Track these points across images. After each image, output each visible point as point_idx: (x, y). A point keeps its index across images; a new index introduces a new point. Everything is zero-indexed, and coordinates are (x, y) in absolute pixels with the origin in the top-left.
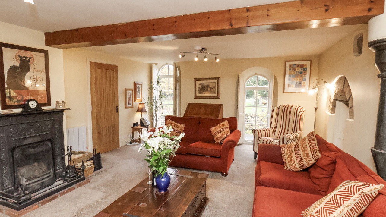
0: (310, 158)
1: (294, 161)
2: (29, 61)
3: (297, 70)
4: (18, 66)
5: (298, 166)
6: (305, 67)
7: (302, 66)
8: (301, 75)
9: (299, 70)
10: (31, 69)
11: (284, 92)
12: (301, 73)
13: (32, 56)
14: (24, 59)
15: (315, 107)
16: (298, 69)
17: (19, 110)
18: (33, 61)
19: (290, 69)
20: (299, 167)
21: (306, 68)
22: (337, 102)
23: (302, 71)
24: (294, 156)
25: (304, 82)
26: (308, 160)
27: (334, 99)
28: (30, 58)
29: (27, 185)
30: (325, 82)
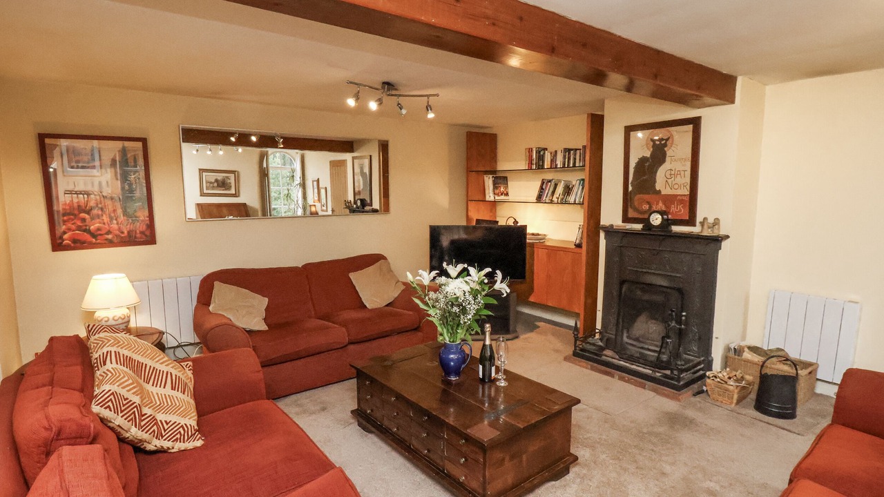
2: (665, 145)
4: (649, 156)
10: (668, 159)
13: (672, 135)
14: (658, 143)
17: (638, 227)
18: (672, 144)
28: (667, 140)
29: (627, 343)
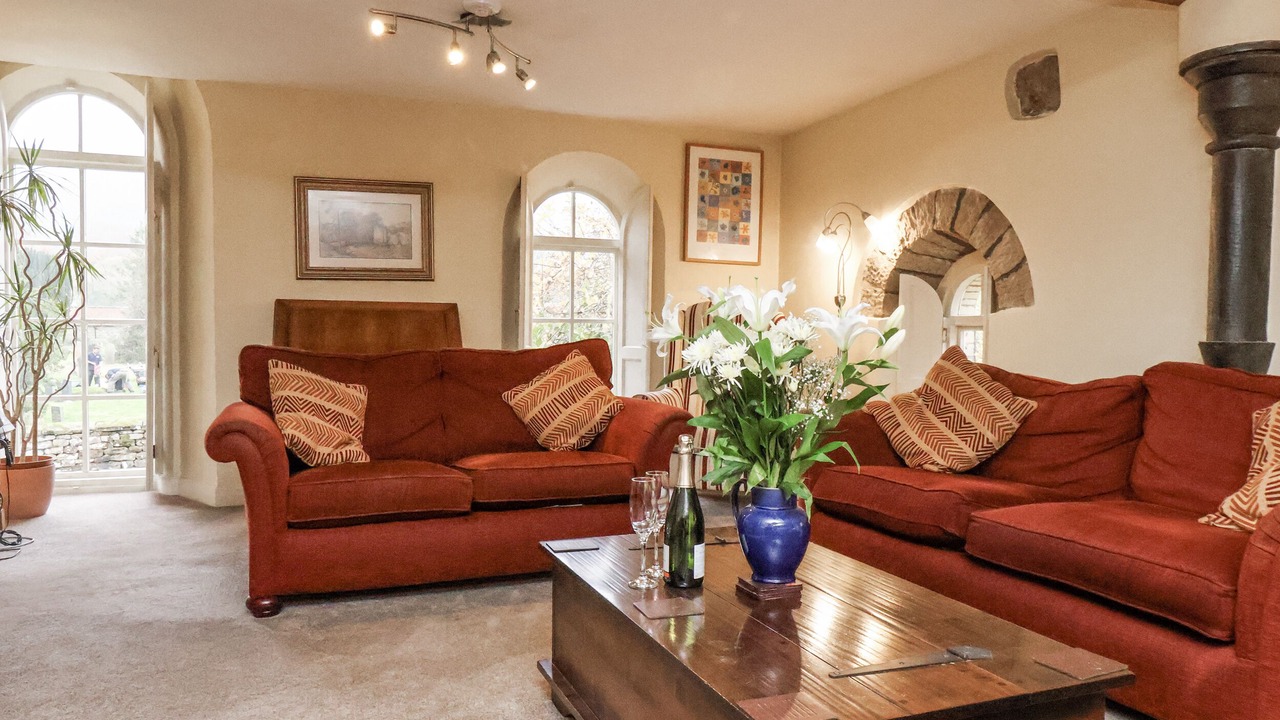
0: (1004, 418)
1: (949, 439)
3: (722, 181)
5: (970, 453)
6: (747, 172)
7: (736, 167)
8: (736, 197)
9: (730, 179)
11: (684, 257)
12: (735, 191)
15: (836, 298)
16: (725, 177)
19: (702, 174)
20: (975, 453)
21: (749, 176)
22: (903, 277)
23: (739, 184)
24: (942, 426)
25: (746, 224)
26: (999, 427)
27: (895, 269)
30: (865, 215)
